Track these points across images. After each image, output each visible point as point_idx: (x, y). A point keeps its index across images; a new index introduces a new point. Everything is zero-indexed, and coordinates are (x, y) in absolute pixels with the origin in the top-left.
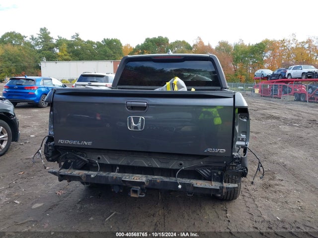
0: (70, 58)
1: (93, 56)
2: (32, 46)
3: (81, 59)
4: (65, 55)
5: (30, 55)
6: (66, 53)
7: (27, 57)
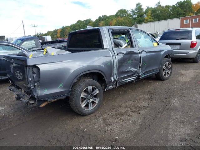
0: (152, 20)
1: (168, 16)
2: (131, 16)
3: (160, 20)
4: (150, 18)
5: (129, 22)
6: (150, 17)
7: (128, 23)
